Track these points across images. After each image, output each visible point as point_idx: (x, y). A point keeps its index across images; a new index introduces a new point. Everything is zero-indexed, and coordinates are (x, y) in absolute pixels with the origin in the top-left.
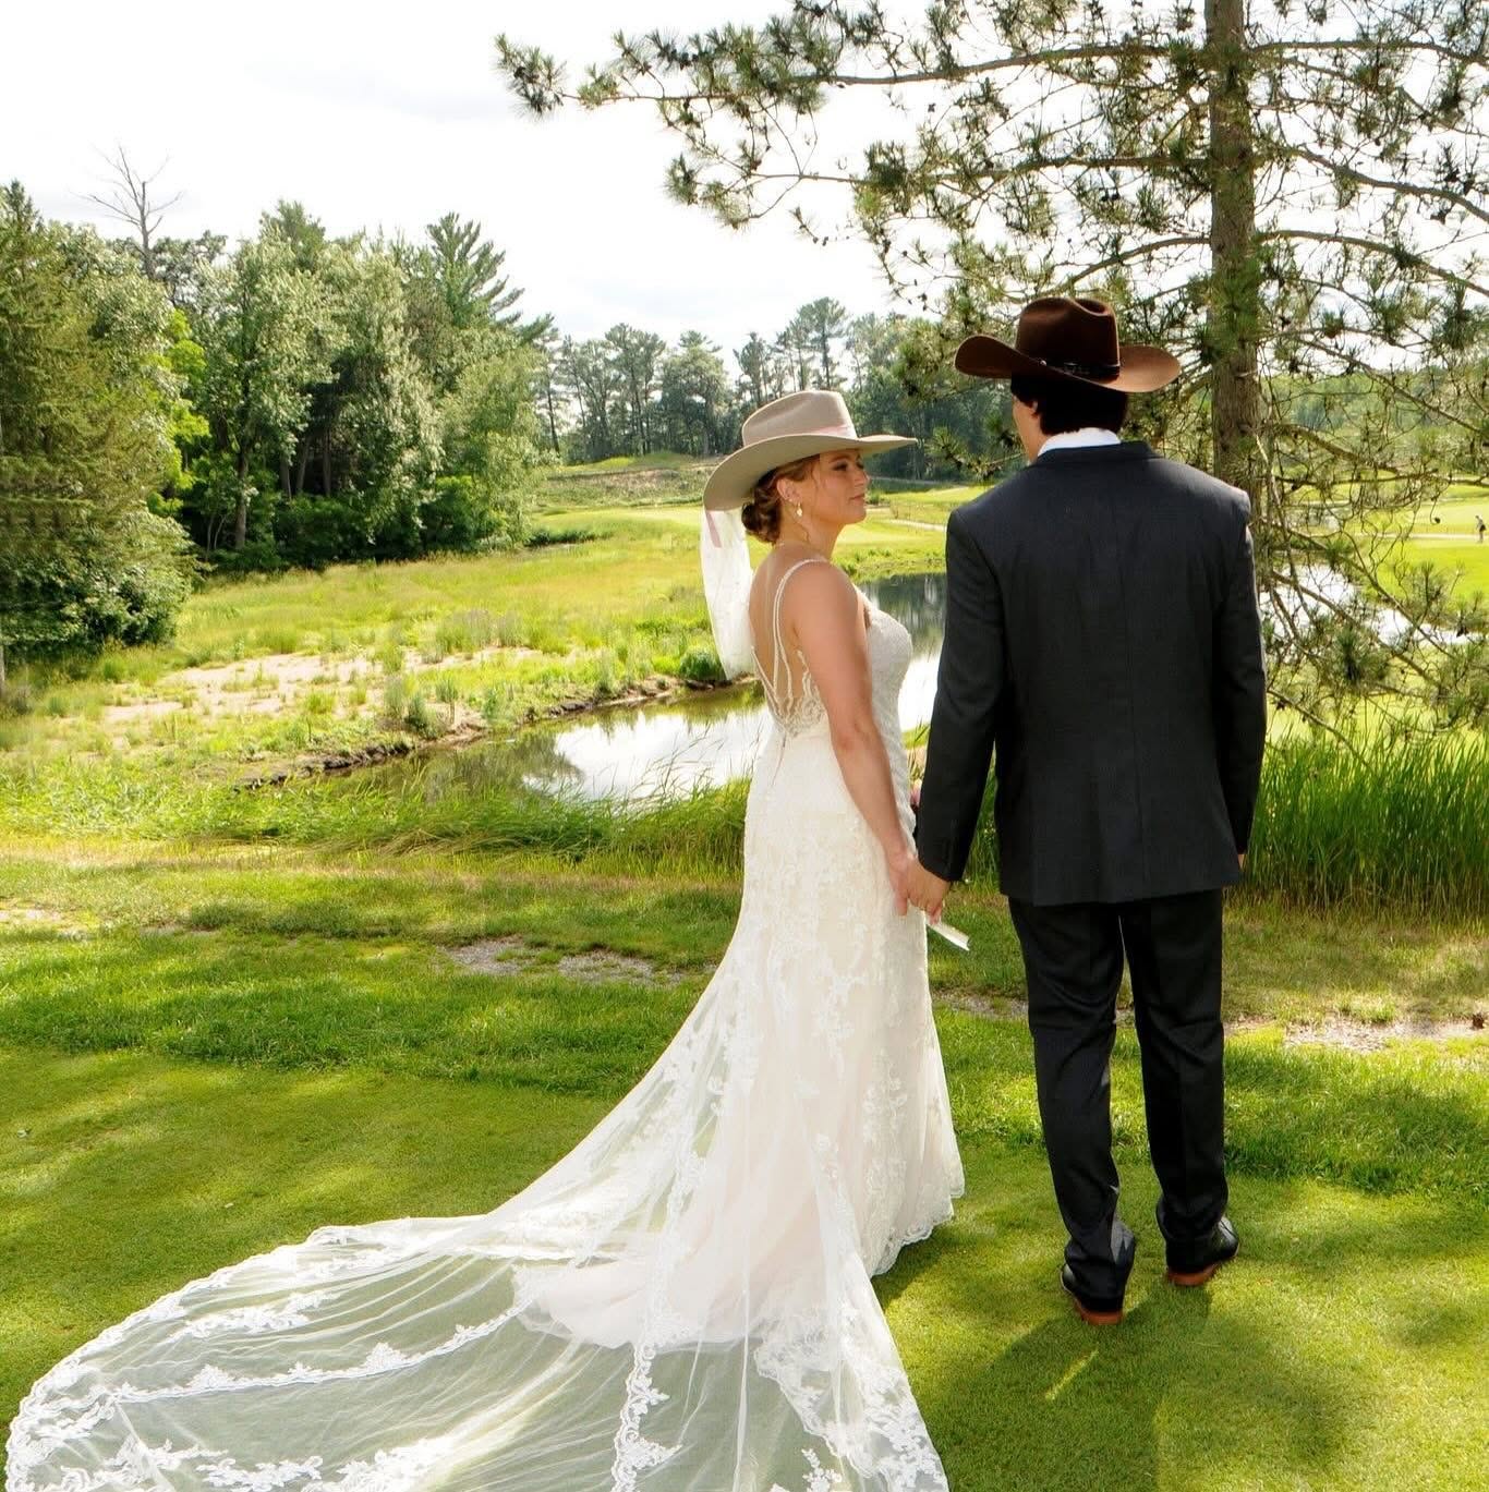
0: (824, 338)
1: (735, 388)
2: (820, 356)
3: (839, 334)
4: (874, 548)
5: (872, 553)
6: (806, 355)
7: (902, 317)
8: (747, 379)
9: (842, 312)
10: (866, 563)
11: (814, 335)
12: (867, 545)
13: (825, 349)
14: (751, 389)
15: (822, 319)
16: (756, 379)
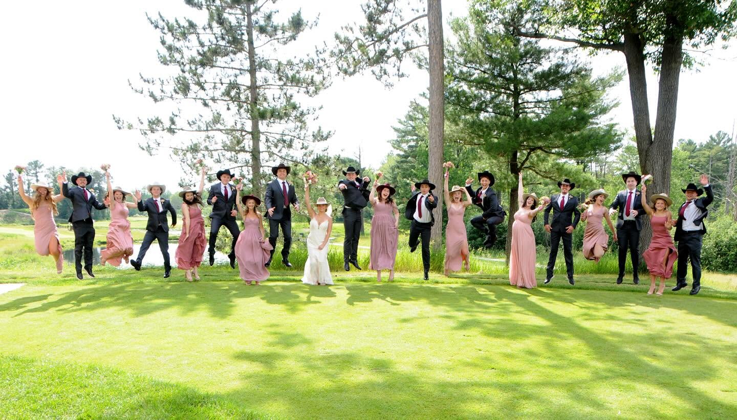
0: (37, 173)
1: (3, 188)
2: (35, 178)
3: (42, 172)
4: (69, 240)
5: (68, 241)
6: (30, 178)
7: (64, 168)
8: (8, 185)
9: (43, 165)
10: (67, 244)
11: (33, 171)
12: (66, 239)
13: (37, 176)
14: (9, 188)
15: (36, 166)
16: (11, 184)
